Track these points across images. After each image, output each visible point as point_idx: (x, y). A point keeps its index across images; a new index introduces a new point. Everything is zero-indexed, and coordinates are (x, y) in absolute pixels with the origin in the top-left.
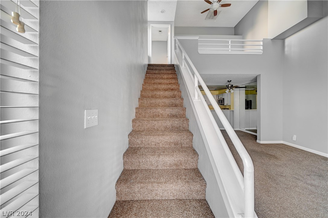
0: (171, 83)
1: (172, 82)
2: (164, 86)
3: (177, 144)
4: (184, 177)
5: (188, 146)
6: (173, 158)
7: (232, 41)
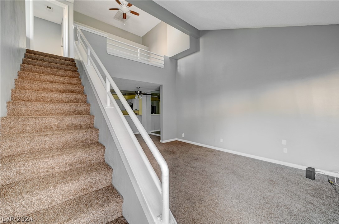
0: (71, 83)
1: (73, 82)
2: (59, 87)
3: (84, 162)
4: (96, 201)
5: (98, 161)
6: (80, 183)
7: (140, 49)
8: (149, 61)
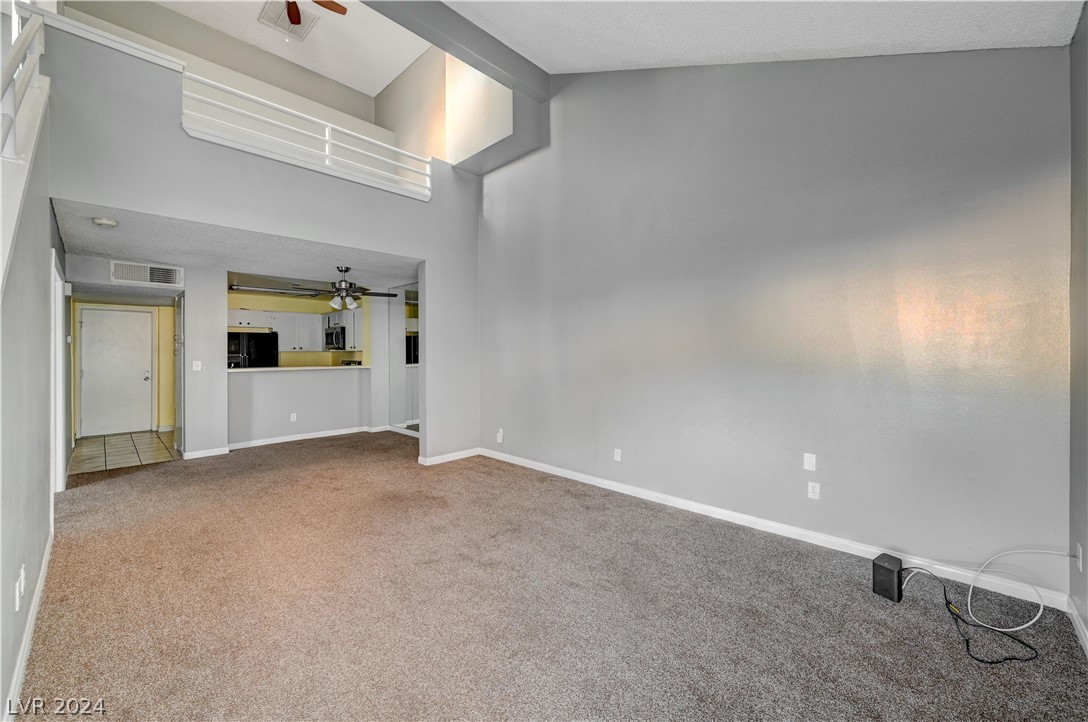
7: (333, 129)
8: (396, 182)
